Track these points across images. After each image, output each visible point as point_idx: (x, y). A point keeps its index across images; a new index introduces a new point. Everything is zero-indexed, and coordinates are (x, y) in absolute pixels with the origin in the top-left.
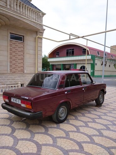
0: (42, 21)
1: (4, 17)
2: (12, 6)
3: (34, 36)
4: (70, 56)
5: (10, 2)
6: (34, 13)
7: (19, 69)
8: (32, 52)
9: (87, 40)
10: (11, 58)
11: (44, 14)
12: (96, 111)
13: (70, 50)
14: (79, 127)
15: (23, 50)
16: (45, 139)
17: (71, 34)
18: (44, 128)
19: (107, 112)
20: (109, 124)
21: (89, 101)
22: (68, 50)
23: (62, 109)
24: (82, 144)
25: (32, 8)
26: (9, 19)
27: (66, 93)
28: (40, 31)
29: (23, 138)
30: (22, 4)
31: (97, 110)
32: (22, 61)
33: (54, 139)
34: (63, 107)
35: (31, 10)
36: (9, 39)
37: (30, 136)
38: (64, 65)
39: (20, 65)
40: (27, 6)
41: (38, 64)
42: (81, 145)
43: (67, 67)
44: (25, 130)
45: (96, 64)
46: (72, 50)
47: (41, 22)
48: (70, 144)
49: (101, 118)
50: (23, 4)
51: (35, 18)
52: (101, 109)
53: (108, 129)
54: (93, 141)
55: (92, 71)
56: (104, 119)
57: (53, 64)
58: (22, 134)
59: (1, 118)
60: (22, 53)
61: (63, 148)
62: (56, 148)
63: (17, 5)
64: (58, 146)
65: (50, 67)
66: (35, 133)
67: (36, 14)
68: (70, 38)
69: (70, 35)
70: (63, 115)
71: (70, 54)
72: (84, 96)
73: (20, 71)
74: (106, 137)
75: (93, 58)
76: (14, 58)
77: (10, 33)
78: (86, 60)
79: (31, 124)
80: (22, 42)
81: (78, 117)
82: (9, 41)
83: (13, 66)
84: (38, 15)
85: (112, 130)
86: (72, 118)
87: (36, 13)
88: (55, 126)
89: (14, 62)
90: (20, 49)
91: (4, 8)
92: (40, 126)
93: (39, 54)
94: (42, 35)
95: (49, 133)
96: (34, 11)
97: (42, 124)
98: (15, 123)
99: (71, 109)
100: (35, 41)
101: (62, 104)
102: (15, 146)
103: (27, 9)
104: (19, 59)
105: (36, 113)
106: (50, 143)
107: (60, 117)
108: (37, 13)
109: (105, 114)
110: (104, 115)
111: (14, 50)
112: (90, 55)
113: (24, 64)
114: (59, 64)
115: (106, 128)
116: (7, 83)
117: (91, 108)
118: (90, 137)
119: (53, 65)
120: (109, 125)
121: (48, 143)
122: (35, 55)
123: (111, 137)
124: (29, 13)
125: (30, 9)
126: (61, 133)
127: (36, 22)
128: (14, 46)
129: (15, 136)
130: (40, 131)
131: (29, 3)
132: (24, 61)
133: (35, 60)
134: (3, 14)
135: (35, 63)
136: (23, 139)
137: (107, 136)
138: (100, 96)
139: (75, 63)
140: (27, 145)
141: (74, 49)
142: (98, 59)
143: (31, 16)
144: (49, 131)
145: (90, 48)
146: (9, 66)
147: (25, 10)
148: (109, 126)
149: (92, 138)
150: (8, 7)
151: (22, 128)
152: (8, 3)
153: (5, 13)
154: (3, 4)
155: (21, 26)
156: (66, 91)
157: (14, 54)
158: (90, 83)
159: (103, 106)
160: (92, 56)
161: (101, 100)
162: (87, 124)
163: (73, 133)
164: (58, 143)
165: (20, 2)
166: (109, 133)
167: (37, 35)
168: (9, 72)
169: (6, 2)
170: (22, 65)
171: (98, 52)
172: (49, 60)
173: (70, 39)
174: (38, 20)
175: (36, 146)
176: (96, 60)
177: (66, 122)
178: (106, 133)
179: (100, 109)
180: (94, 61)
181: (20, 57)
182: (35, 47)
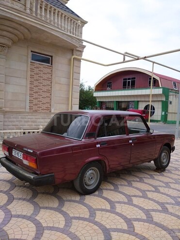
0: (81, 33)
1: (22, 28)
2: (34, 10)
3: (68, 56)
4: (128, 89)
5: (31, 3)
6: (68, 21)
7: (44, 107)
8: (64, 80)
9: (154, 63)
10: (31, 89)
11: (84, 23)
12: (153, 178)
13: (129, 79)
14: (116, 204)
15: (50, 77)
16: (54, 219)
17: (126, 53)
18: (58, 201)
19: (172, 181)
20: (168, 201)
21: (143, 161)
22: (126, 79)
23: (90, 172)
24: (112, 233)
25: (65, 13)
26: (29, 30)
27: (99, 146)
28: (77, 49)
29: (19, 213)
30: (49, 6)
31: (156, 177)
32: (48, 95)
33: (69, 220)
34: (92, 169)
35: (64, 15)
36: (30, 60)
37: (32, 212)
38: (118, 102)
39: (44, 101)
40: (57, 9)
41: (73, 99)
42: (110, 235)
43: (123, 106)
44: (28, 201)
45: (171, 103)
46: (132, 79)
47: (79, 35)
48: (91, 232)
49: (158, 192)
50: (51, 7)
51: (69, 29)
52: (163, 175)
53: (165, 210)
54: (132, 230)
55: (163, 113)
56: (162, 193)
57: (102, 100)
58: (22, 207)
59: (1, 180)
60: (49, 83)
61: (77, 236)
62: (66, 236)
63: (41, 8)
64: (71, 233)
65: (97, 105)
66: (40, 208)
67: (71, 22)
68: (124, 59)
69: (124, 55)
70: (92, 182)
71: (129, 85)
72: (132, 153)
73: (46, 110)
74: (157, 224)
75: (166, 93)
76: (36, 89)
77: (32, 51)
78: (151, 96)
79: (41, 193)
80: (50, 65)
81: (119, 186)
82: (30, 63)
83: (35, 102)
84: (75, 23)
85: (171, 214)
86: (108, 188)
87: (71, 20)
88: (78, 198)
89: (35, 95)
90: (45, 76)
91: (21, 13)
92: (53, 197)
93: (74, 83)
94: (81, 55)
95: (64, 209)
96: (68, 18)
97: (58, 194)
98: (16, 189)
99: (107, 172)
100: (70, 64)
101: (91, 164)
102: (4, 225)
103: (58, 14)
104: (44, 92)
105: (43, 176)
106: (59, 227)
107: (86, 185)
108: (73, 21)
109: (167, 185)
110: (165, 185)
111: (36, 77)
112: (161, 88)
113: (51, 99)
114: (111, 102)
115: (161, 209)
116: (25, 127)
117: (146, 173)
118: (129, 221)
119: (101, 103)
120: (168, 203)
121: (56, 225)
122: (69, 85)
123: (165, 224)
124: (60, 20)
125: (62, 14)
126: (83, 211)
127: (74, 36)
128: (36, 71)
129: (9, 210)
130: (51, 205)
131: (62, 5)
132: (51, 94)
133: (68, 94)
134: (20, 23)
135: (68, 98)
136: (18, 216)
137: (158, 222)
138: (163, 154)
139: (136, 100)
140: (21, 227)
141: (135, 78)
142: (175, 94)
143: (63, 25)
144: (64, 207)
145: (162, 77)
146: (28, 101)
147: (54, 15)
148: (168, 206)
149: (132, 224)
150: (28, 11)
151: (24, 197)
152: (28, 5)
153: (22, 20)
154: (21, 7)
155: (49, 41)
156: (98, 143)
157: (36, 83)
158: (144, 132)
159: (168, 170)
160: (164, 89)
161: (165, 161)
162: (131, 199)
163: (103, 212)
164: (72, 227)
165: (47, 5)
166: (164, 217)
167: (73, 55)
168: (28, 110)
169: (25, 4)
170: (48, 100)
171: (175, 84)
172: (96, 94)
173: (124, 61)
174: (74, 32)
175: (35, 230)
176: (172, 96)
177: (97, 193)
178: (158, 217)
179: (160, 175)
180: (167, 98)
181: (45, 89)
182: (69, 73)
